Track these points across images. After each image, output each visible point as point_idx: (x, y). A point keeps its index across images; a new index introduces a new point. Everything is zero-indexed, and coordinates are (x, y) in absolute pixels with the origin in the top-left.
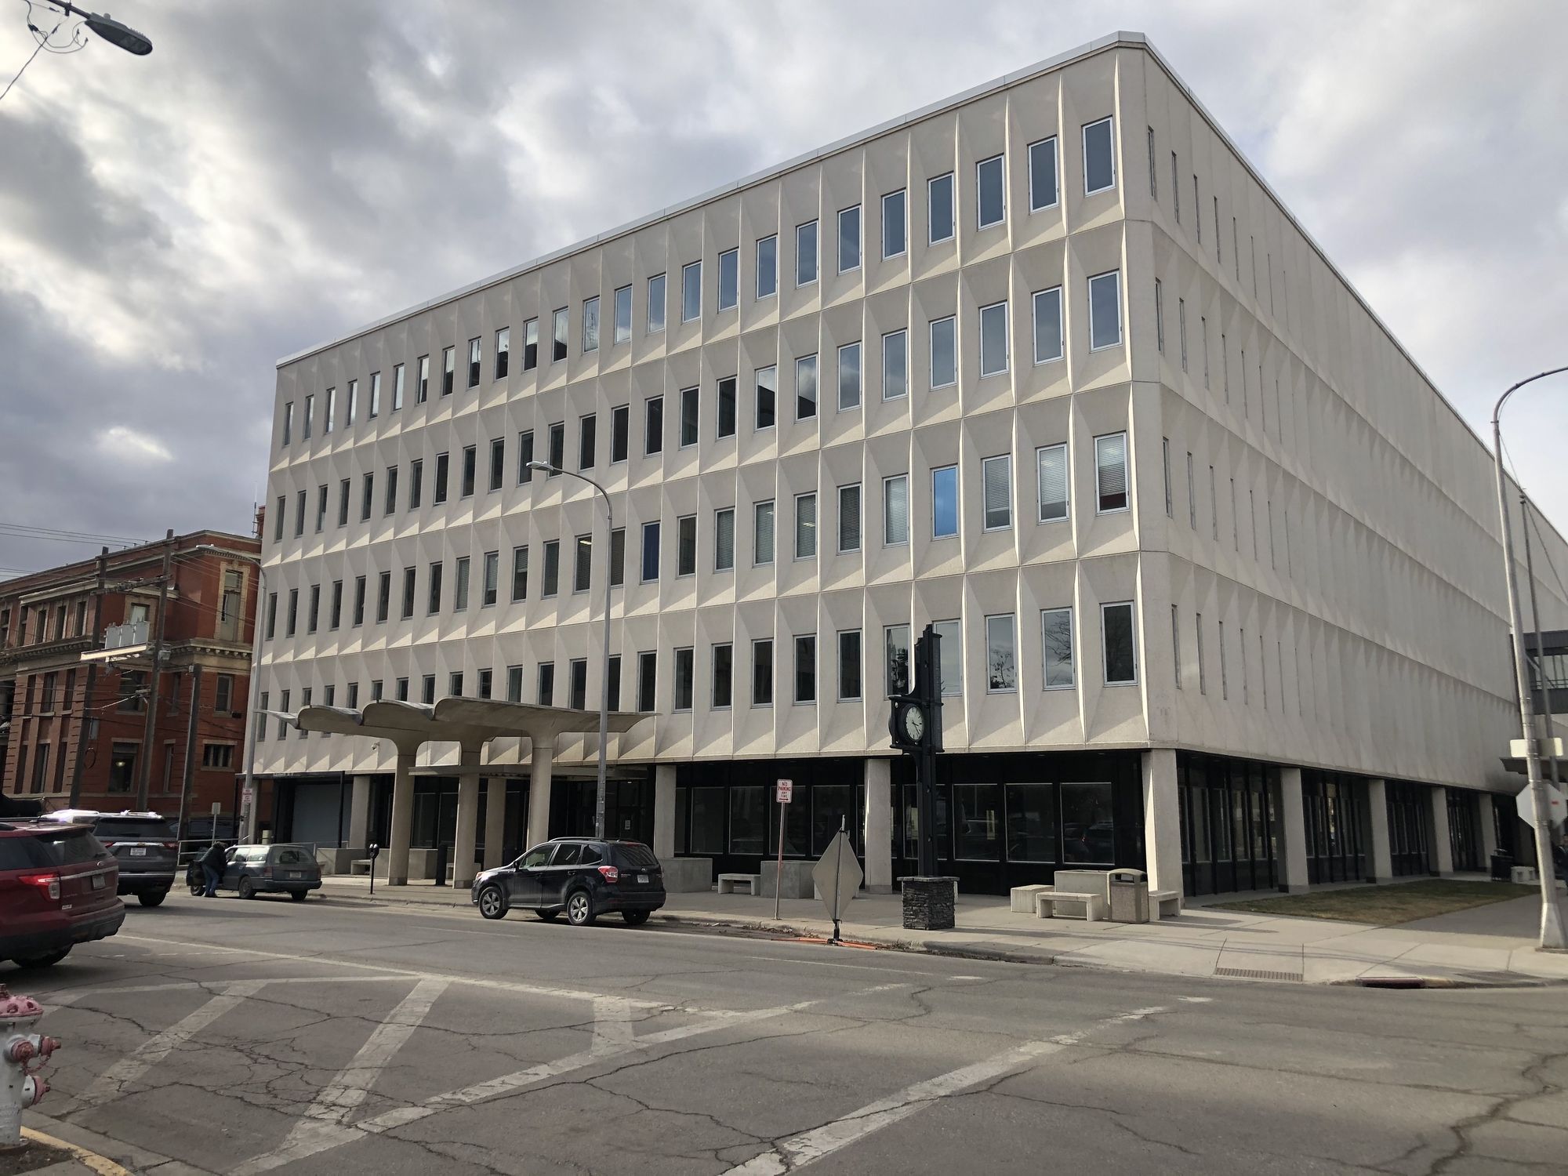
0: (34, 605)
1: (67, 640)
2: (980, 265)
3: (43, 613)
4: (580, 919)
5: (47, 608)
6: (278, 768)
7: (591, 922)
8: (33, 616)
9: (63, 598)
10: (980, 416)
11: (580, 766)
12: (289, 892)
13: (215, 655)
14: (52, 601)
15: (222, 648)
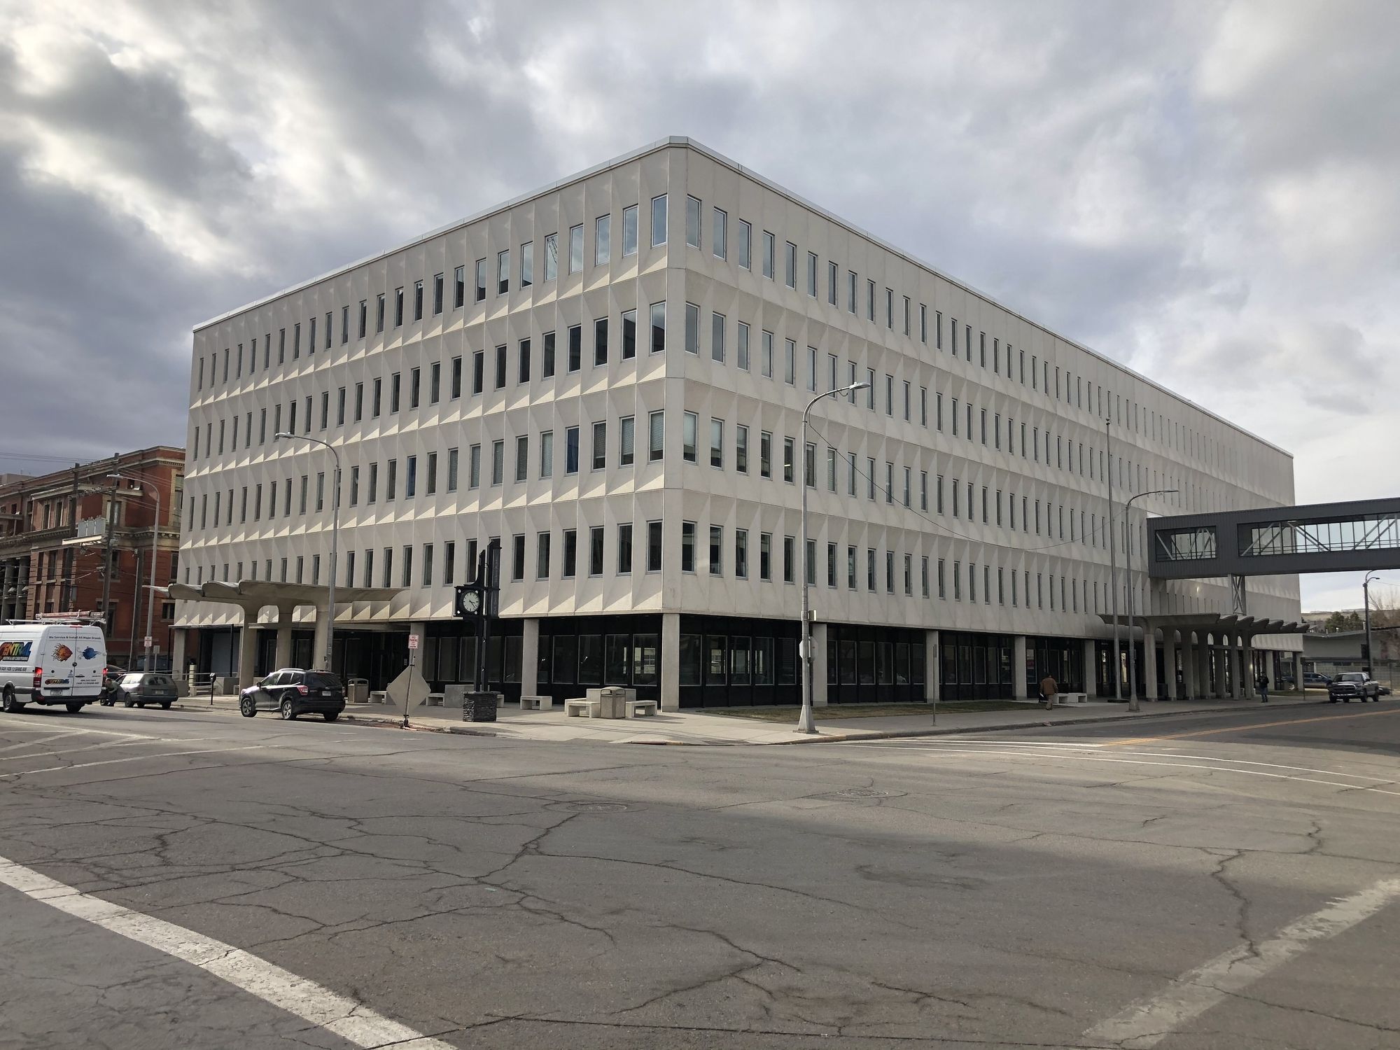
0: (41, 501)
1: (62, 528)
2: (593, 291)
3: (47, 507)
4: (287, 717)
5: (50, 503)
6: (195, 622)
7: (293, 718)
8: (40, 509)
9: (60, 496)
10: (590, 394)
11: (368, 623)
12: (161, 703)
13: (169, 538)
14: (53, 498)
15: (174, 533)
